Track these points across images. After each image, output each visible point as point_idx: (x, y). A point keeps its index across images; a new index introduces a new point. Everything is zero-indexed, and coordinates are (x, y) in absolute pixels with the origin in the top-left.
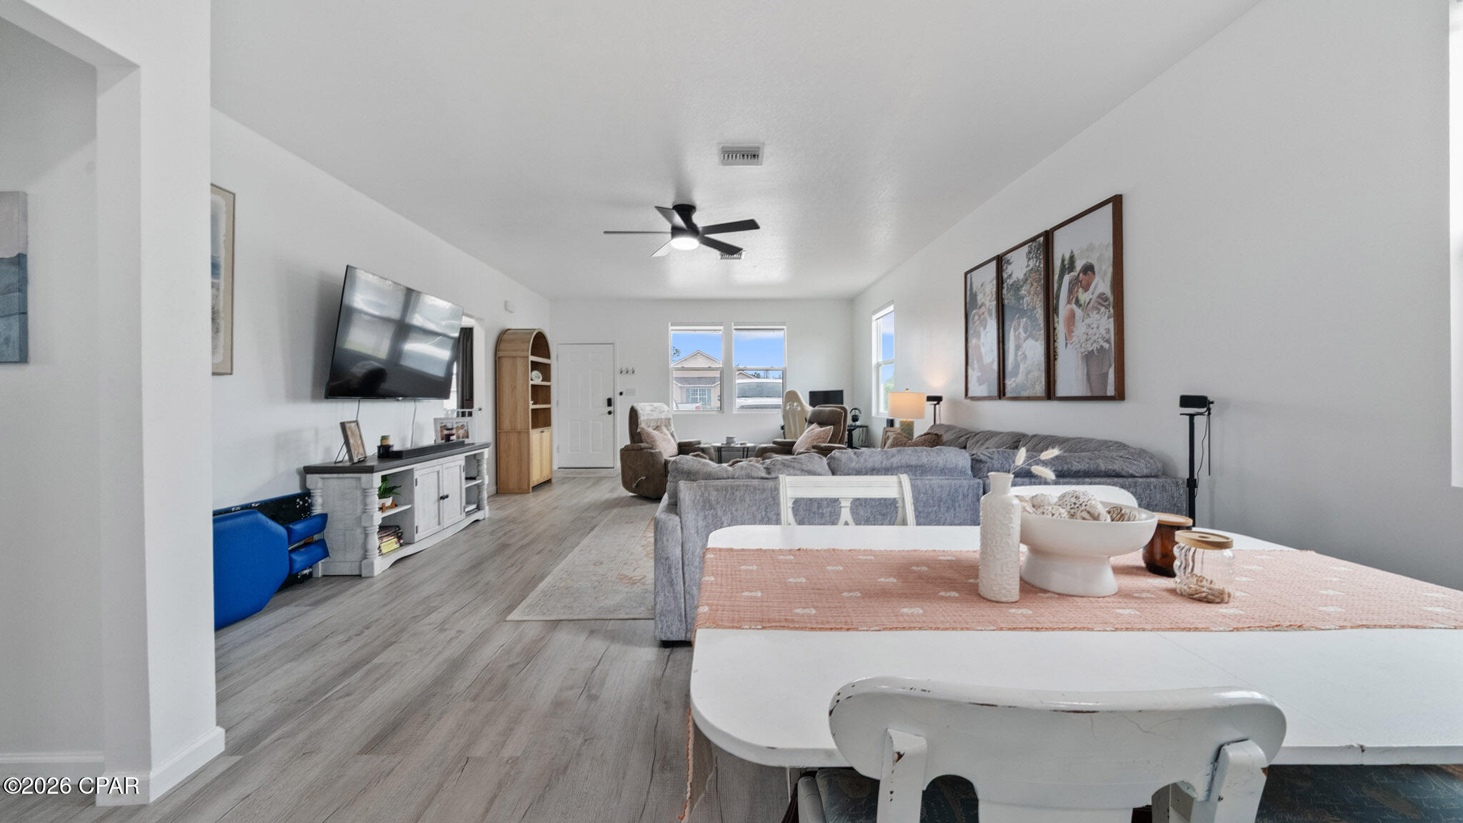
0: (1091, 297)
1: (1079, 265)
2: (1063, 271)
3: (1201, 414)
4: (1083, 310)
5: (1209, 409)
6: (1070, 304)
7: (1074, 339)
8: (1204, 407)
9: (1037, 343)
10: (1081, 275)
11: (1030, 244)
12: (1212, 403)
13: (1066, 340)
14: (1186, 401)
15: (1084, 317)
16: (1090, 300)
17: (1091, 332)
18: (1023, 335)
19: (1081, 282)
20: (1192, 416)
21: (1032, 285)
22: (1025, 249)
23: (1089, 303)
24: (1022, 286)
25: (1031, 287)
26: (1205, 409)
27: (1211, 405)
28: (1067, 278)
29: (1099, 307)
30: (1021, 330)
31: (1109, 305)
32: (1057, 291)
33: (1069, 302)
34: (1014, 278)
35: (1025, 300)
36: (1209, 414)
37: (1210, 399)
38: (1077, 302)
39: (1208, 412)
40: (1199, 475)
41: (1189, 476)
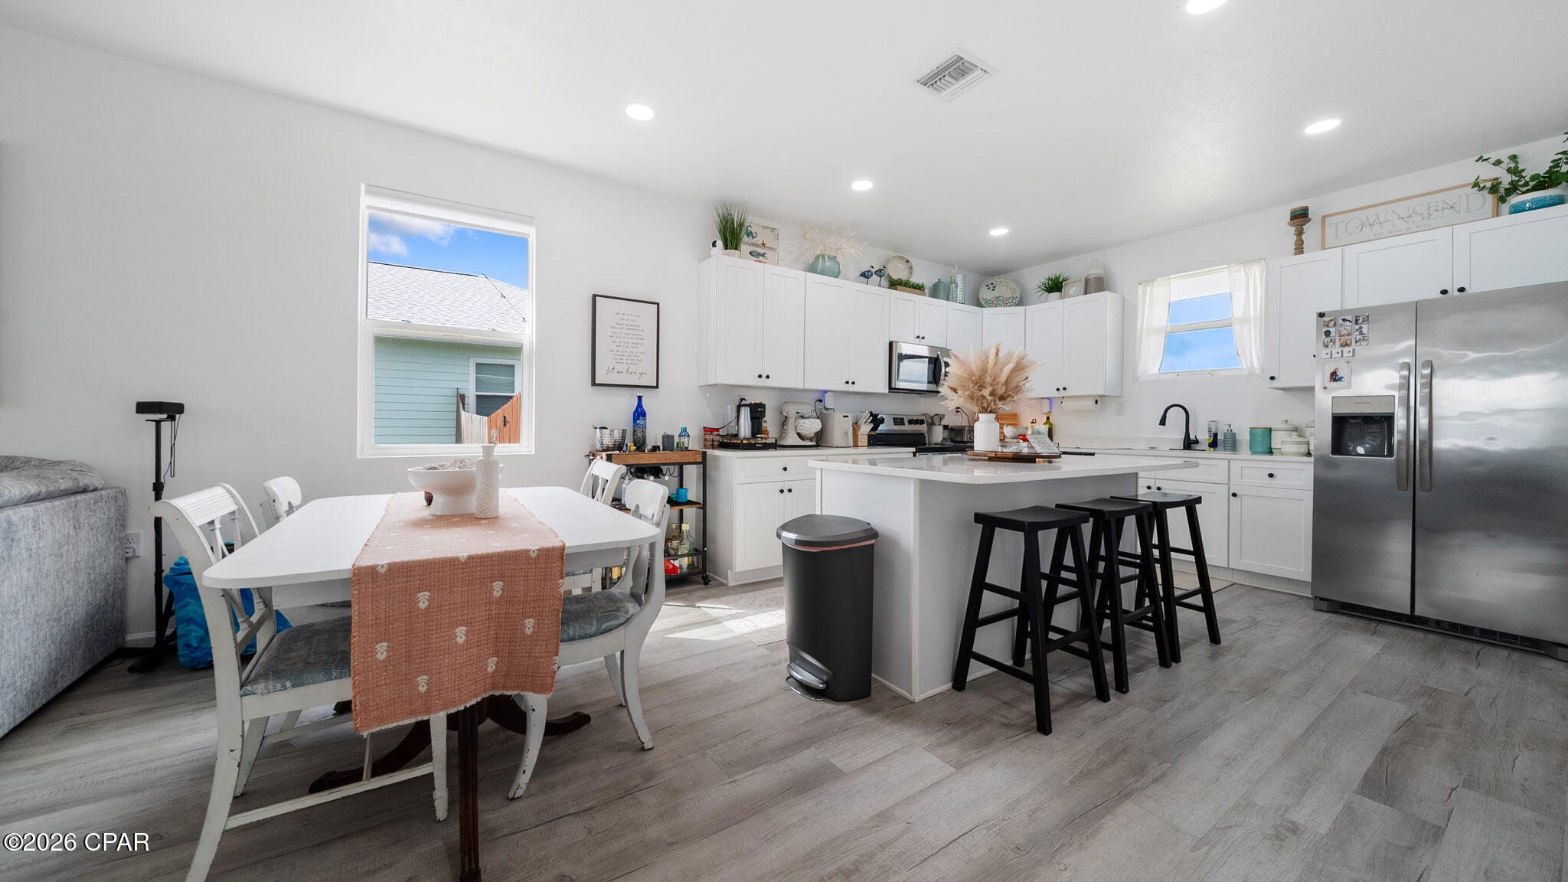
3: (166, 420)
5: (171, 416)
14: (146, 408)
20: (158, 423)
26: (166, 416)
39: (172, 418)
40: (166, 478)
41: (154, 481)
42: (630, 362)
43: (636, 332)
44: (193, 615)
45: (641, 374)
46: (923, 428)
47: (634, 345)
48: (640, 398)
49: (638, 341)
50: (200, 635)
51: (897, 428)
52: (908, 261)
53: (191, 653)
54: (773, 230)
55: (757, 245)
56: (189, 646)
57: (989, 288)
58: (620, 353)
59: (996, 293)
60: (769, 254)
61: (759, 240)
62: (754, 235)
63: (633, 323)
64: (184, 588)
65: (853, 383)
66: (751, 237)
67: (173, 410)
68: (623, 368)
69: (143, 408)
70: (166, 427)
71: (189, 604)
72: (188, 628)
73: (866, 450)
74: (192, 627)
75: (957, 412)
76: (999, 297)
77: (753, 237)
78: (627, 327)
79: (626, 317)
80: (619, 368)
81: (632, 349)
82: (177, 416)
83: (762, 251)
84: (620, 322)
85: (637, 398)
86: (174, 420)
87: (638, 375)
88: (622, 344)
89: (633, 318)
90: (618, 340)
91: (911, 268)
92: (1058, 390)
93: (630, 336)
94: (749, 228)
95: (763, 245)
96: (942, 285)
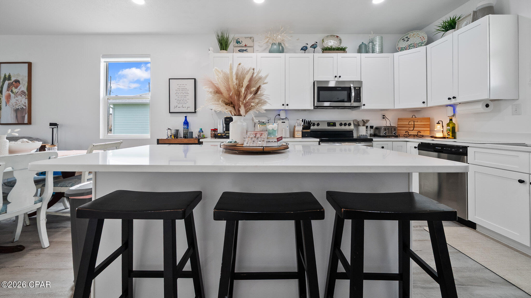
1: (13, 79)
2: (5, 79)
3: (56, 128)
4: (14, 94)
5: (57, 127)
6: (8, 91)
7: (10, 104)
8: (56, 126)
10: (14, 83)
12: (58, 125)
13: (6, 103)
14: (51, 124)
15: (15, 97)
16: (18, 92)
17: (17, 102)
19: (14, 85)
20: (53, 128)
26: (57, 126)
27: (58, 126)
28: (7, 83)
29: (21, 94)
31: (26, 95)
36: (58, 128)
37: (58, 124)
38: (12, 91)
40: (55, 143)
42: (183, 103)
43: (185, 91)
45: (188, 107)
46: (352, 127)
47: (185, 96)
48: (186, 117)
49: (186, 95)
51: (329, 128)
52: (337, 37)
54: (251, 38)
55: (242, 47)
57: (405, 41)
58: (179, 100)
59: (409, 43)
60: (249, 49)
61: (243, 44)
62: (241, 42)
63: (184, 88)
65: (287, 105)
66: (239, 44)
68: (180, 105)
73: (301, 139)
75: (383, 118)
76: (411, 44)
77: (240, 43)
78: (182, 89)
79: (181, 86)
80: (179, 105)
81: (184, 98)
83: (244, 48)
84: (179, 88)
85: (185, 117)
87: (187, 108)
88: (180, 96)
89: (184, 86)
90: (178, 95)
91: (340, 40)
92: (449, 99)
93: (183, 93)
94: (238, 40)
95: (246, 46)
96: (363, 46)
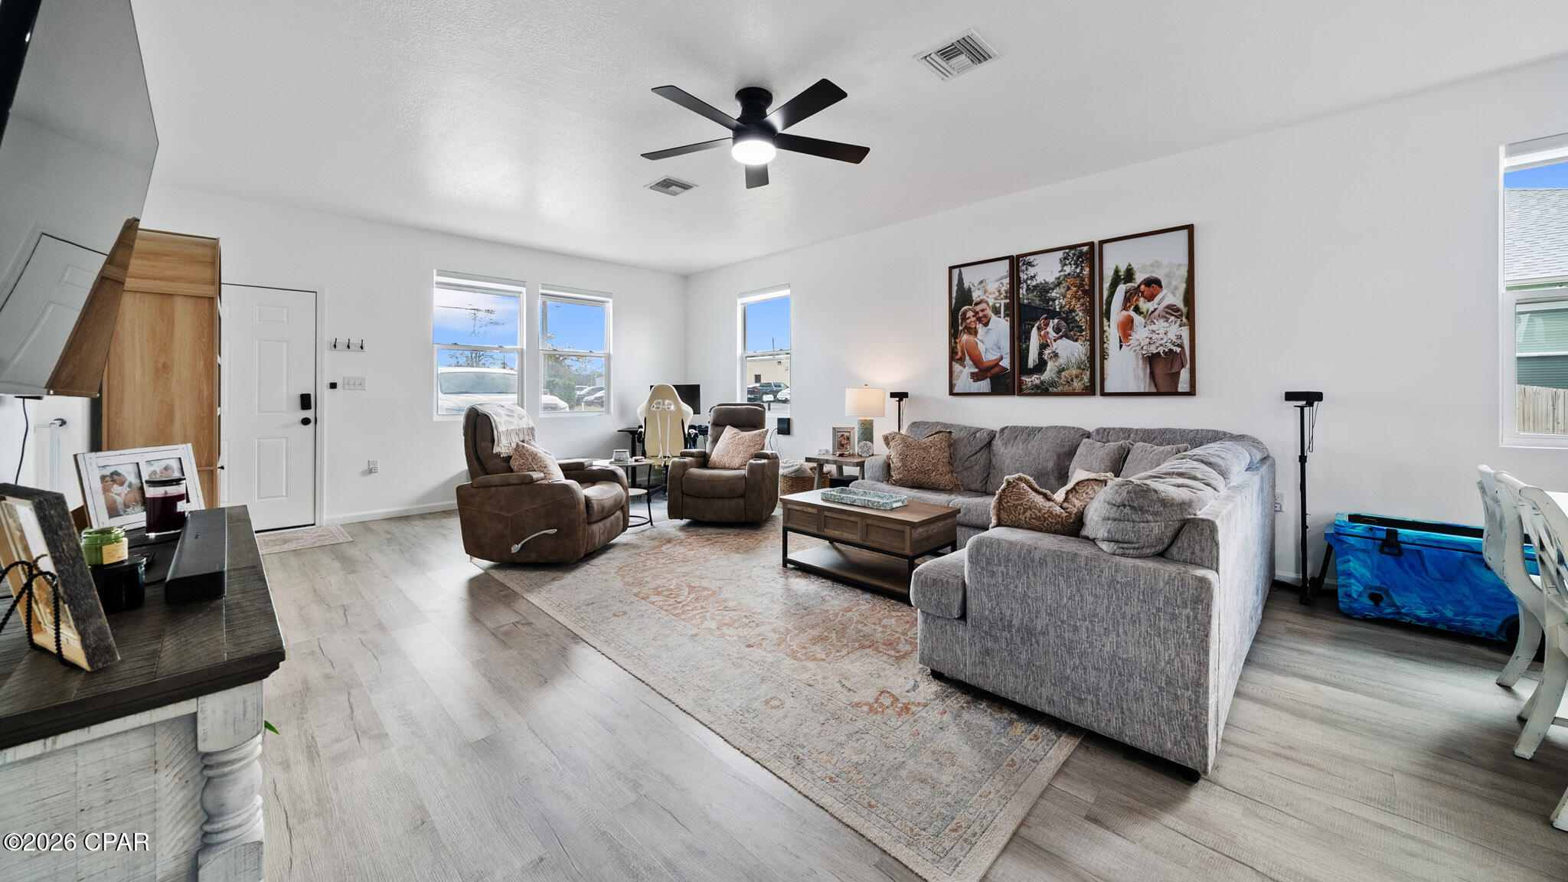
0: (1156, 307)
1: (1139, 278)
2: (1116, 281)
4: (1145, 317)
6: (1127, 310)
7: (1131, 342)
9: (1076, 343)
10: (1142, 287)
11: (1067, 251)
13: (1121, 341)
14: (1294, 396)
15: (1146, 323)
16: (1155, 309)
17: (1154, 336)
18: (1052, 334)
19: (1142, 293)
20: (1302, 408)
21: (1069, 288)
22: (1060, 254)
23: (1153, 312)
24: (1053, 289)
25: (1067, 291)
28: (1122, 289)
29: (1167, 315)
30: (1050, 329)
31: (1181, 315)
32: (1108, 298)
33: (1125, 308)
34: (1040, 279)
35: (1057, 302)
37: (1321, 393)
38: (1137, 310)
39: (1310, 404)
40: (1307, 453)
41: (1300, 454)
44: (1354, 571)
50: (1360, 590)
53: (1351, 602)
56: (1350, 596)
64: (1345, 546)
67: (1311, 398)
69: (1290, 396)
70: (1306, 410)
71: (1349, 561)
72: (1348, 581)
74: (1353, 581)
82: (1316, 403)
86: (1313, 406)
